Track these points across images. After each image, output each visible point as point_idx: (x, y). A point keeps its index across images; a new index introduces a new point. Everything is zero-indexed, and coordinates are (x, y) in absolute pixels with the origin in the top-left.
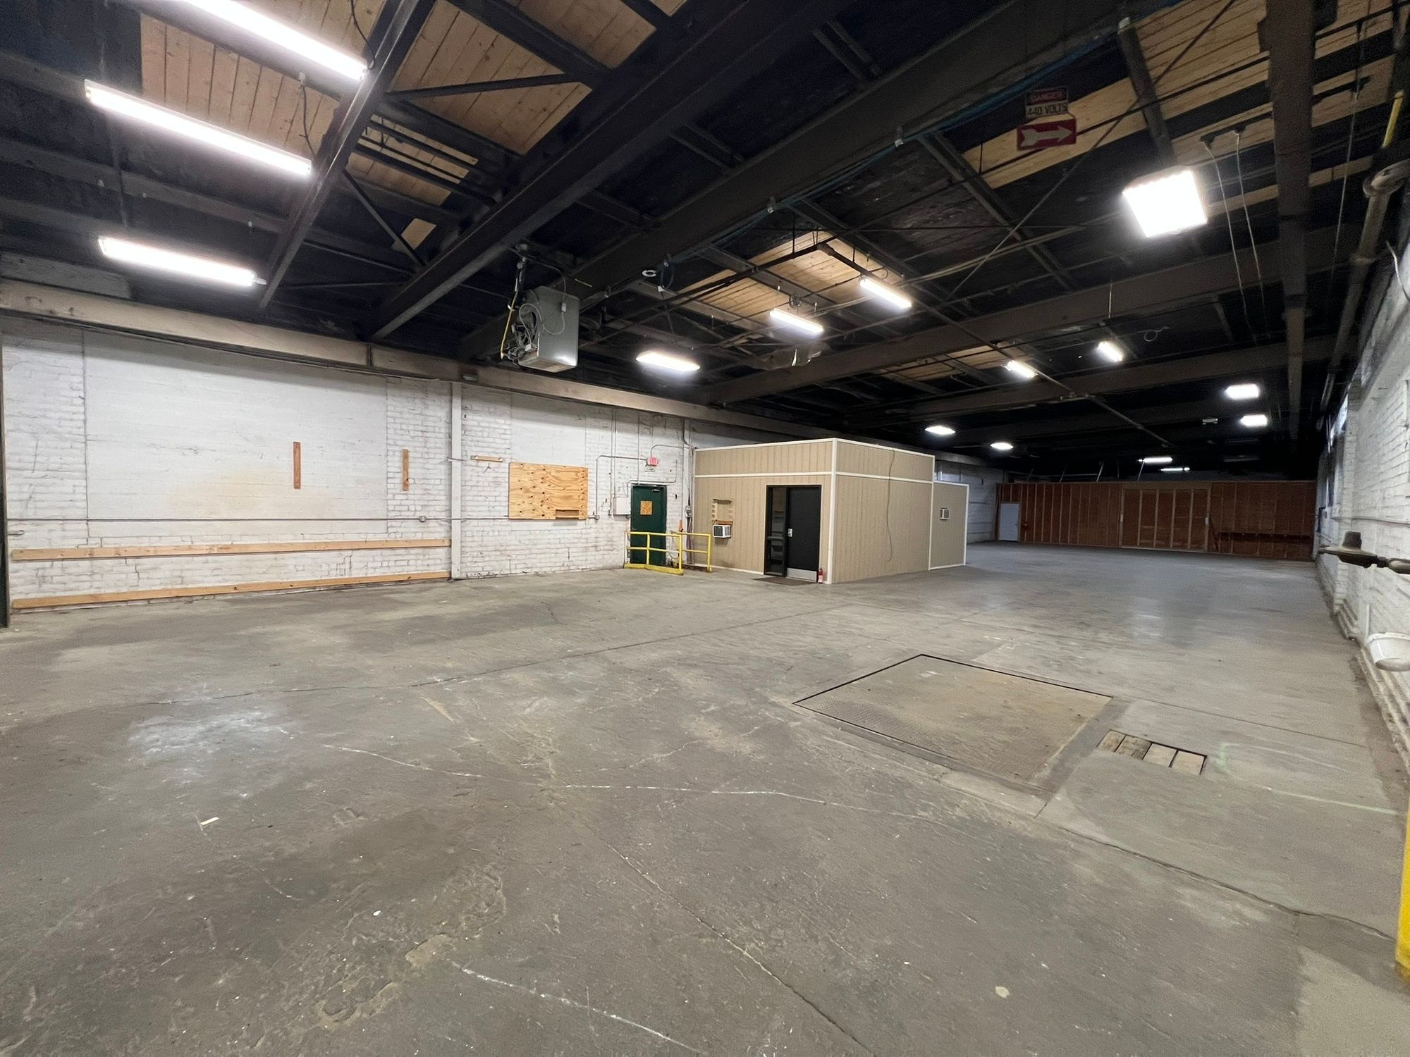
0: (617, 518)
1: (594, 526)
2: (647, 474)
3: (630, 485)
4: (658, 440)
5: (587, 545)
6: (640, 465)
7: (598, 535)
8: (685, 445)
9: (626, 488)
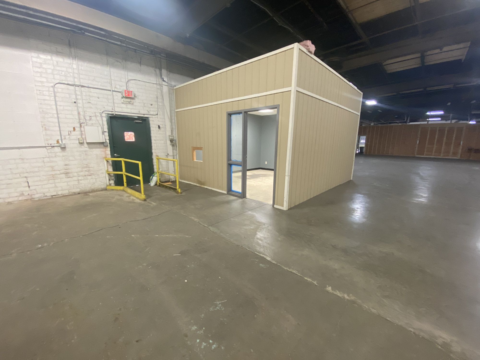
0: (91, 146)
1: (61, 154)
2: (123, 106)
3: (104, 115)
4: (132, 75)
5: (53, 173)
6: (115, 97)
7: (67, 163)
8: (164, 83)
9: (99, 118)
